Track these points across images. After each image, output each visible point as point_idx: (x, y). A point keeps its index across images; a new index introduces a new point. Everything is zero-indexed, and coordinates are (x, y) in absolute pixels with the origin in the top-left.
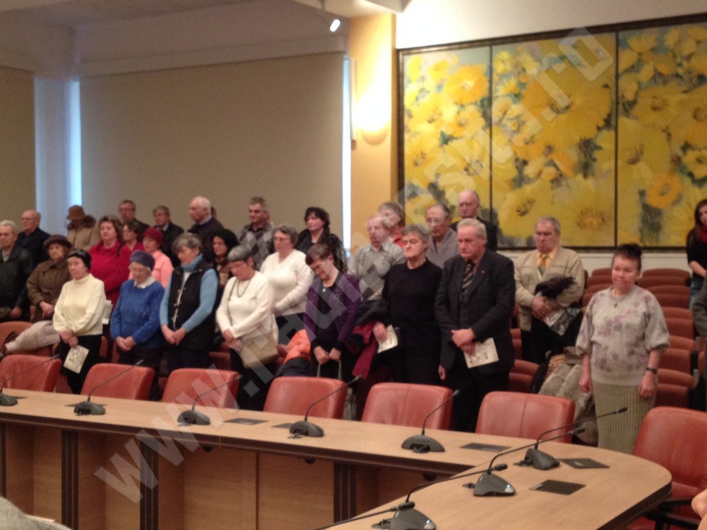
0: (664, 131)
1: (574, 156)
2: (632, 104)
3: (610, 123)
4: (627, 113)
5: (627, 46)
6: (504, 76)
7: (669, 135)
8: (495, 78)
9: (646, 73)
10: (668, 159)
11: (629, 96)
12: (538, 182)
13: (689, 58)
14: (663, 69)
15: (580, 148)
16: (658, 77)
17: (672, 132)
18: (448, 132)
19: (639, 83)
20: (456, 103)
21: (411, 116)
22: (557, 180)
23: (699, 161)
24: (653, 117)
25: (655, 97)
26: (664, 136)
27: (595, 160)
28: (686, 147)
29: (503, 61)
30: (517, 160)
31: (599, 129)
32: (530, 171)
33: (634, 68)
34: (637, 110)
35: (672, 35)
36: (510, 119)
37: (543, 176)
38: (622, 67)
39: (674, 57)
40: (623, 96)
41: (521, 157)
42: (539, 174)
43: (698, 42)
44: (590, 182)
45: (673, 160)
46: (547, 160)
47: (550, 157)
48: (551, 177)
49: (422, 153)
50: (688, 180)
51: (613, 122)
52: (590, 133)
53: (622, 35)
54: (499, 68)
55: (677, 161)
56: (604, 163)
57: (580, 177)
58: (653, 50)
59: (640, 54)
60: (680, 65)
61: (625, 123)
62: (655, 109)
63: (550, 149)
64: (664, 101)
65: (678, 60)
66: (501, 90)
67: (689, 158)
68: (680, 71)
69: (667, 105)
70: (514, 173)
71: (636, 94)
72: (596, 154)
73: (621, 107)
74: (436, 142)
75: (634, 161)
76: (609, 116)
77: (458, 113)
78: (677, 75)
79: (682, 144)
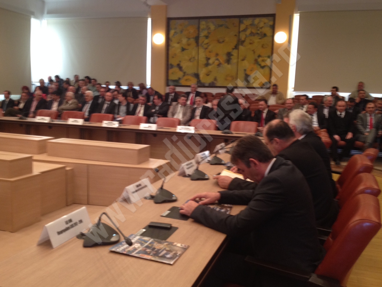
1: (225, 57)
2: (243, 42)
3: (236, 47)
4: (242, 44)
5: (243, 23)
6: (203, 29)
8: (200, 30)
9: (248, 32)
10: (254, 60)
11: (243, 39)
12: (213, 65)
13: (261, 28)
14: (254, 31)
15: (227, 55)
16: (252, 34)
17: (255, 51)
18: (184, 47)
19: (246, 35)
20: (187, 38)
21: (171, 41)
22: (219, 65)
23: (263, 61)
24: (250, 46)
25: (251, 40)
26: (253, 52)
27: (231, 59)
28: (259, 56)
29: (203, 25)
30: (207, 58)
31: (233, 49)
32: (210, 61)
33: (245, 30)
34: (245, 44)
35: (257, 20)
36: (205, 44)
38: (241, 29)
39: (257, 27)
40: (241, 39)
41: (208, 57)
42: (214, 63)
43: (265, 23)
44: (229, 66)
47: (217, 57)
48: (217, 64)
49: (175, 54)
50: (259, 67)
52: (230, 50)
53: (241, 19)
54: (202, 27)
55: (256, 60)
56: (234, 60)
57: (226, 64)
58: (251, 25)
59: (247, 26)
60: (258, 30)
61: (241, 47)
62: (251, 44)
63: (217, 55)
64: (253, 41)
65: (258, 28)
66: (202, 34)
67: (260, 59)
68: (259, 32)
69: (254, 43)
70: (205, 62)
71: (245, 39)
72: (232, 57)
73: (240, 42)
74: (179, 50)
75: (243, 60)
76: (236, 45)
77: (188, 41)
78: (258, 34)
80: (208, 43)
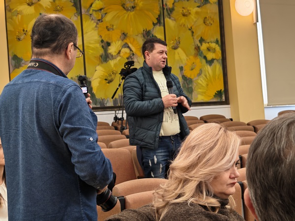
0: (189, 29)
1: (141, 41)
2: (171, 10)
3: (160, 21)
4: (169, 16)
7: (193, 32)
10: (194, 47)
11: (170, 5)
12: (119, 58)
15: (144, 36)
17: (194, 31)
23: (209, 49)
24: (183, 20)
25: (183, 8)
26: (190, 33)
28: (202, 41)
30: (102, 41)
31: (154, 24)
32: (112, 50)
34: (174, 14)
37: (122, 54)
40: (166, 5)
42: (119, 53)
45: (195, 48)
46: (123, 43)
47: (125, 41)
48: (127, 55)
50: (204, 61)
51: (162, 21)
52: (149, 27)
55: (198, 48)
61: (169, 22)
62: (184, 15)
63: (125, 35)
64: (188, 10)
67: (204, 47)
69: (190, 13)
71: (173, 4)
73: (166, 11)
75: (175, 48)
76: (159, 16)
79: (199, 39)
80: (101, 10)
